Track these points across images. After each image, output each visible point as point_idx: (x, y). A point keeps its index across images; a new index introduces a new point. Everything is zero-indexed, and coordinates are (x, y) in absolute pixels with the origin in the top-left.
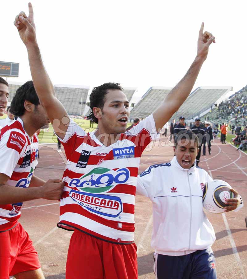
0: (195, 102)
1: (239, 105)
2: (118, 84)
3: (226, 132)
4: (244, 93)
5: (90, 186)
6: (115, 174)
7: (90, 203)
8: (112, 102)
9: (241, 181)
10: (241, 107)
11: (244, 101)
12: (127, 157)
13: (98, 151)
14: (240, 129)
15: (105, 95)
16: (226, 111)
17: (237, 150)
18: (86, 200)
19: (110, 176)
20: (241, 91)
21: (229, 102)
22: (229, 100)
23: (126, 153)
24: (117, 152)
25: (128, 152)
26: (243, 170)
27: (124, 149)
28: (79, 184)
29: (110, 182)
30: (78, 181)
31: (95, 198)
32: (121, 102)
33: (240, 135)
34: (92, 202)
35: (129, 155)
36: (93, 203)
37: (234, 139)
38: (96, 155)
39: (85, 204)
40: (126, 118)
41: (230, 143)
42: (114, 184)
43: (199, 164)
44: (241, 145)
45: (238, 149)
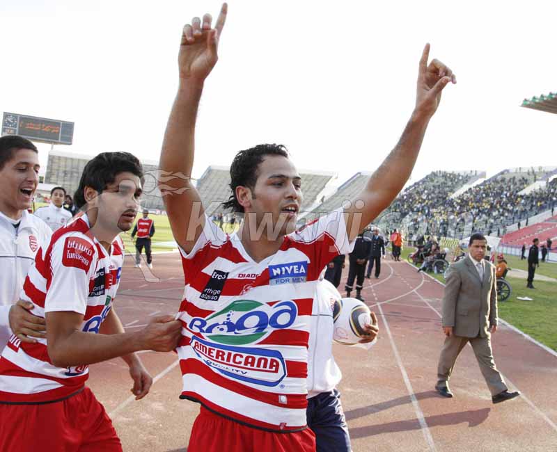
0: (353, 195)
1: (419, 202)
2: (282, 146)
3: (402, 244)
4: (428, 184)
5: (225, 333)
6: (270, 311)
7: (225, 362)
8: (271, 177)
9: (428, 321)
10: (423, 204)
11: (428, 196)
12: (294, 281)
13: (242, 270)
14: (423, 239)
15: (259, 165)
16: (400, 211)
17: (418, 271)
18: (217, 357)
19: (262, 315)
20: (423, 181)
21: (405, 197)
22: (405, 193)
23: (292, 274)
24: (276, 272)
25: (295, 272)
26: (429, 302)
27: (289, 265)
28: (204, 329)
29: (261, 327)
30: (204, 323)
31: (233, 353)
32: (288, 178)
33: (422, 249)
34: (228, 360)
35: (297, 278)
36: (231, 362)
37: (413, 253)
38: (237, 278)
39: (216, 363)
40: (296, 207)
41: (406, 261)
42: (269, 330)
43: (362, 292)
44: (424, 264)
45: (420, 270)
